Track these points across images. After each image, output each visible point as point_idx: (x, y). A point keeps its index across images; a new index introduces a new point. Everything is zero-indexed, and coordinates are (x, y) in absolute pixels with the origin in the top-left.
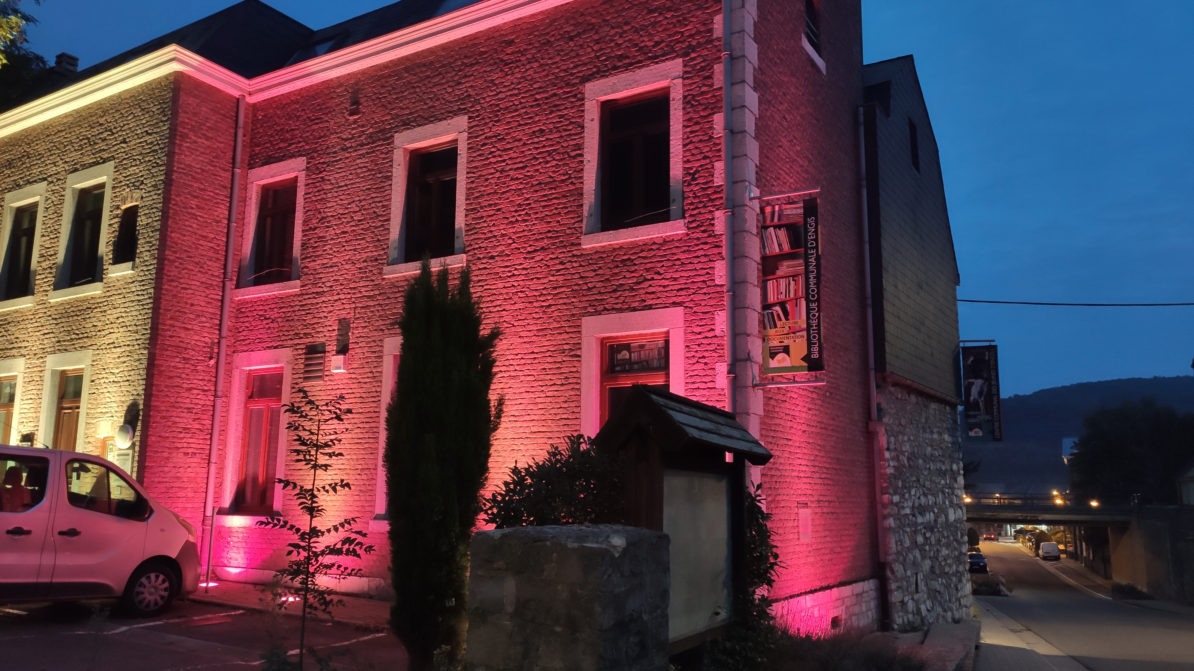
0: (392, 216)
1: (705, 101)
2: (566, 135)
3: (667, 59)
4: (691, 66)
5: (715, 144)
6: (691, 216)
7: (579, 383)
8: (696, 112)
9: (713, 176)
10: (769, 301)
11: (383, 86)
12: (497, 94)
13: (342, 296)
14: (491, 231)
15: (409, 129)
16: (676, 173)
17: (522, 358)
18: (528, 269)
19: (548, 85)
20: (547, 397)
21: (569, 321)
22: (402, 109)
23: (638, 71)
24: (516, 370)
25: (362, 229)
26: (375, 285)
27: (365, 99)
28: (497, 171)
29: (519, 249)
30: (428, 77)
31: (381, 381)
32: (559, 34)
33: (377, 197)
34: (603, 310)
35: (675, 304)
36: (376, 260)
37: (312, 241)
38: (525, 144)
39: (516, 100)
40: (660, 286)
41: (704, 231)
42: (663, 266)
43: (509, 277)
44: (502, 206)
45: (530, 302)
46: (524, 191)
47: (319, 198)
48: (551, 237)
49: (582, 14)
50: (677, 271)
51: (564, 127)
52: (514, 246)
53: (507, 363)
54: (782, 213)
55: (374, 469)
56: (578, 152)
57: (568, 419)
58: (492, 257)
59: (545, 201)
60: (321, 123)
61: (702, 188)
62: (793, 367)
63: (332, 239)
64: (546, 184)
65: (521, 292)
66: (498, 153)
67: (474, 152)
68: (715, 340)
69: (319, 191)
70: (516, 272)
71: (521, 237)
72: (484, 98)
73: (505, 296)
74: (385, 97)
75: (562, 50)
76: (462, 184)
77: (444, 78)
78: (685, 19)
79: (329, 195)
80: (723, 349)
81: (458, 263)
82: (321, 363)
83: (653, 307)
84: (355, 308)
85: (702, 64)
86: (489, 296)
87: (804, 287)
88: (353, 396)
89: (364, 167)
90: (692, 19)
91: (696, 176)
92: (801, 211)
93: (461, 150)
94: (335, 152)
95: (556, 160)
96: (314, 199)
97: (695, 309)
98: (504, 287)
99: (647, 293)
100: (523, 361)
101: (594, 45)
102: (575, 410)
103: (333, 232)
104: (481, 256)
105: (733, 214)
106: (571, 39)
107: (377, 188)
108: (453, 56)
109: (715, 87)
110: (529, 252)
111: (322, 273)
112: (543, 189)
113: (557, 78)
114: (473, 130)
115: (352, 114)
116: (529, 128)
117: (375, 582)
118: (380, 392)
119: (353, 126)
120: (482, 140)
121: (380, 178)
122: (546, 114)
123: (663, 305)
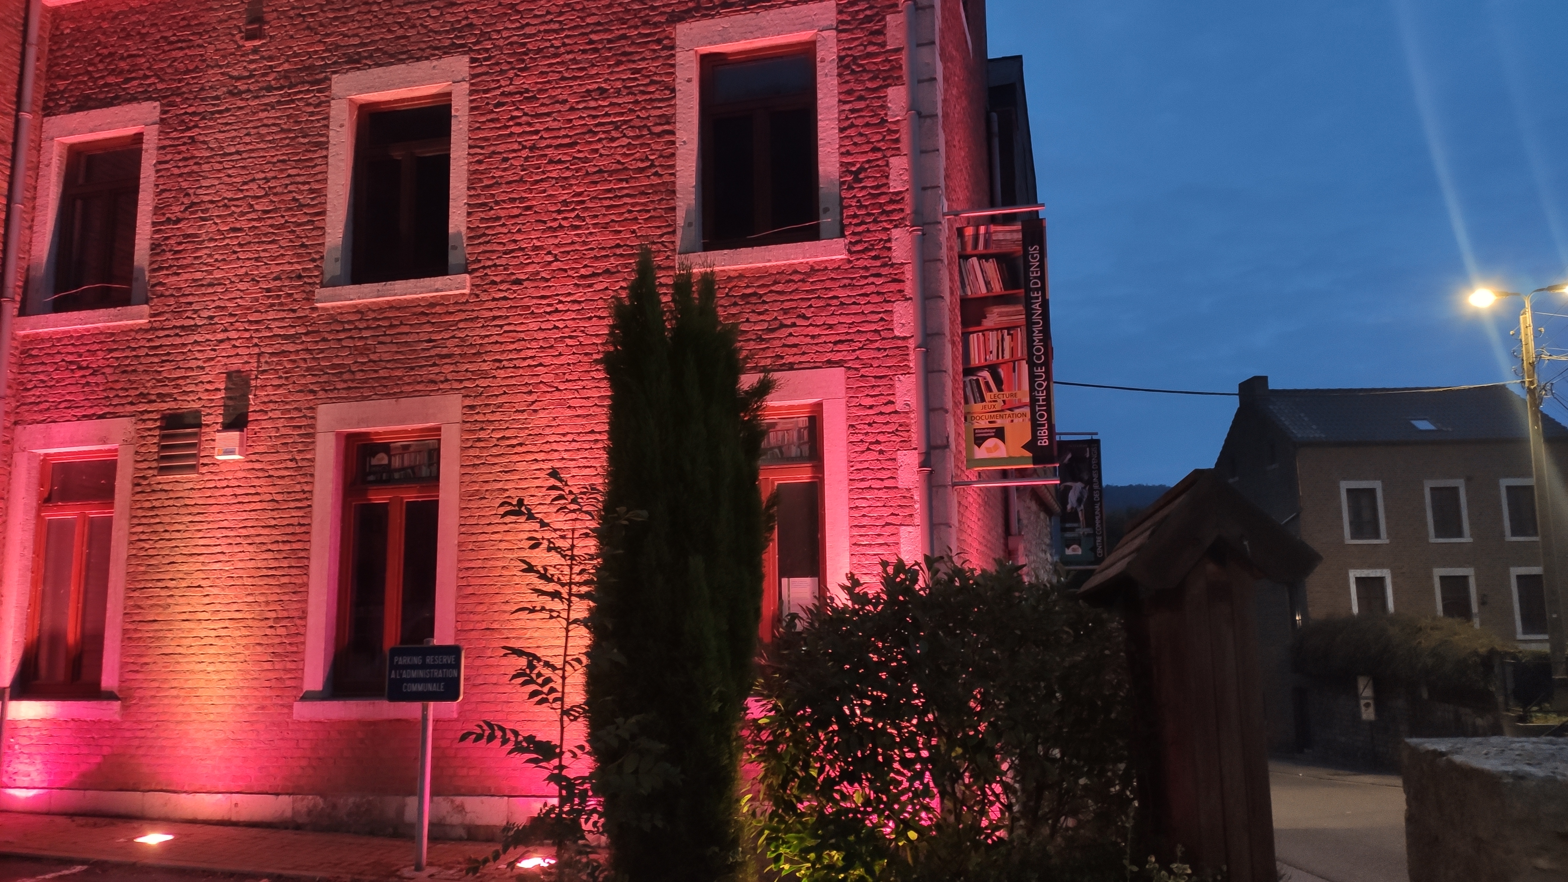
0: (329, 207)
1: (873, 67)
2: (645, 100)
4: (849, 14)
5: (890, 132)
6: (854, 234)
8: (857, 81)
9: (887, 177)
10: (972, 363)
12: (523, 27)
13: (233, 335)
14: (515, 241)
15: (359, 69)
16: (830, 169)
17: (574, 441)
18: (582, 302)
19: (612, 21)
22: (345, 36)
23: (763, 13)
24: (563, 459)
25: (271, 226)
26: (298, 318)
27: (275, 14)
28: (524, 147)
29: (565, 270)
31: (312, 475)
33: (298, 175)
35: (830, 363)
36: (300, 277)
37: (172, 242)
38: (572, 109)
39: (555, 39)
40: (806, 336)
41: (875, 258)
42: (810, 306)
43: (549, 313)
44: (534, 203)
45: (586, 354)
46: (573, 182)
47: (186, 170)
48: (621, 255)
50: (833, 314)
51: (642, 88)
52: (556, 265)
53: (547, 448)
54: (990, 236)
55: (300, 618)
56: (666, 127)
58: (518, 282)
59: (610, 198)
60: (189, 48)
61: (870, 194)
62: (1010, 458)
63: (211, 240)
64: (611, 173)
65: (571, 337)
66: (524, 118)
67: (482, 114)
68: (895, 418)
69: (185, 159)
70: (560, 307)
71: (568, 252)
72: (499, 32)
73: (541, 343)
74: (312, 15)
76: (461, 163)
79: (206, 167)
80: (908, 431)
81: (457, 289)
82: (193, 445)
83: (796, 366)
84: (259, 355)
85: (868, 12)
86: (513, 343)
87: (1025, 344)
88: (256, 498)
89: (274, 125)
91: (861, 176)
92: (1019, 236)
93: (457, 110)
94: (217, 98)
95: (628, 138)
96: (176, 171)
97: (863, 372)
98: (540, 329)
99: (784, 346)
103: (214, 228)
104: (497, 279)
105: (924, 234)
107: (299, 160)
109: (888, 48)
110: (583, 277)
111: (192, 294)
112: (606, 180)
113: (627, 11)
114: (479, 79)
115: (250, 37)
116: (580, 85)
117: (305, 802)
118: (311, 492)
119: (251, 57)
120: (495, 97)
121: (304, 144)
122: (609, 66)
123: (812, 365)
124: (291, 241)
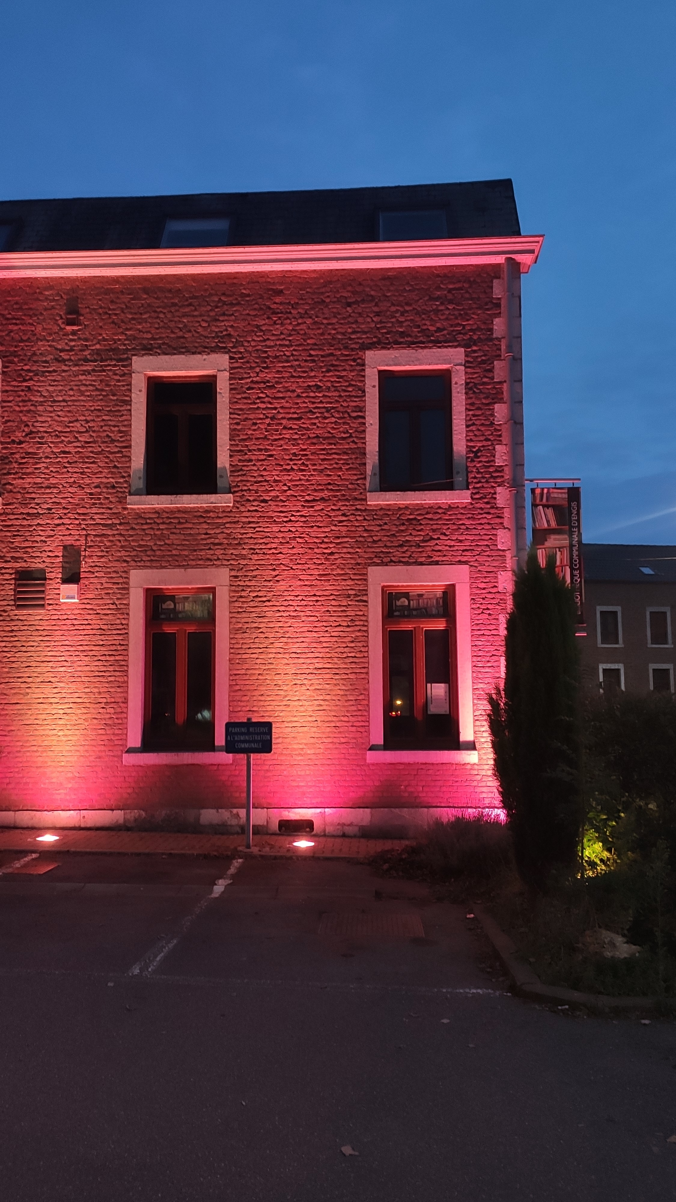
0: (133, 443)
1: (487, 391)
2: (346, 396)
3: (449, 346)
4: (472, 357)
5: (496, 430)
6: (474, 488)
7: (366, 626)
8: (477, 398)
9: (494, 457)
11: (112, 302)
12: (265, 341)
13: (66, 521)
14: (262, 476)
15: (151, 355)
16: (460, 448)
17: (303, 600)
18: (307, 516)
19: (323, 343)
20: (331, 636)
21: (354, 569)
22: (140, 331)
23: (420, 351)
24: (296, 610)
25: (92, 452)
26: (114, 513)
27: (88, 310)
28: (267, 417)
29: (296, 496)
30: (174, 305)
31: (128, 614)
32: (335, 297)
33: (110, 420)
34: (389, 562)
35: (460, 562)
36: (113, 487)
37: (17, 456)
38: (298, 396)
39: (287, 351)
40: (446, 545)
41: (487, 503)
42: (449, 528)
43: (286, 522)
44: (274, 453)
45: (310, 548)
46: (300, 442)
47: (25, 409)
48: (332, 490)
49: (360, 284)
50: (462, 534)
52: (289, 493)
53: (286, 603)
54: (550, 495)
55: (123, 703)
56: (359, 414)
57: (355, 657)
58: (265, 501)
59: (324, 454)
60: (22, 324)
61: (484, 465)
63: (47, 457)
64: (325, 439)
65: (300, 537)
66: (266, 399)
67: (238, 394)
68: (498, 596)
69: (23, 401)
70: (293, 518)
71: (297, 485)
72: (249, 342)
73: (281, 540)
74: (116, 314)
75: (339, 314)
76: (224, 423)
77: (196, 310)
78: (466, 314)
79: (40, 408)
80: (505, 603)
81: (225, 503)
82: (41, 591)
84: (86, 536)
85: (483, 358)
86: (263, 538)
87: (568, 557)
88: (89, 627)
89: (91, 385)
90: (473, 316)
91: (479, 454)
92: (566, 496)
93: (221, 388)
94: (46, 362)
95: (335, 418)
96: (17, 409)
97: (479, 568)
98: (280, 531)
99: (433, 550)
100: (305, 603)
101: (375, 316)
102: (363, 649)
103: (49, 450)
104: (251, 498)
105: (517, 493)
106: (349, 305)
107: (111, 411)
108: (206, 290)
109: (495, 380)
110: (307, 501)
111: (35, 493)
112: (321, 443)
113: (333, 339)
114: (236, 371)
115: (70, 323)
116: (304, 382)
117: (133, 814)
118: (127, 625)
119: (71, 337)
120: (247, 383)
121: (114, 400)
122: (323, 372)
123: (450, 563)
124: (106, 463)
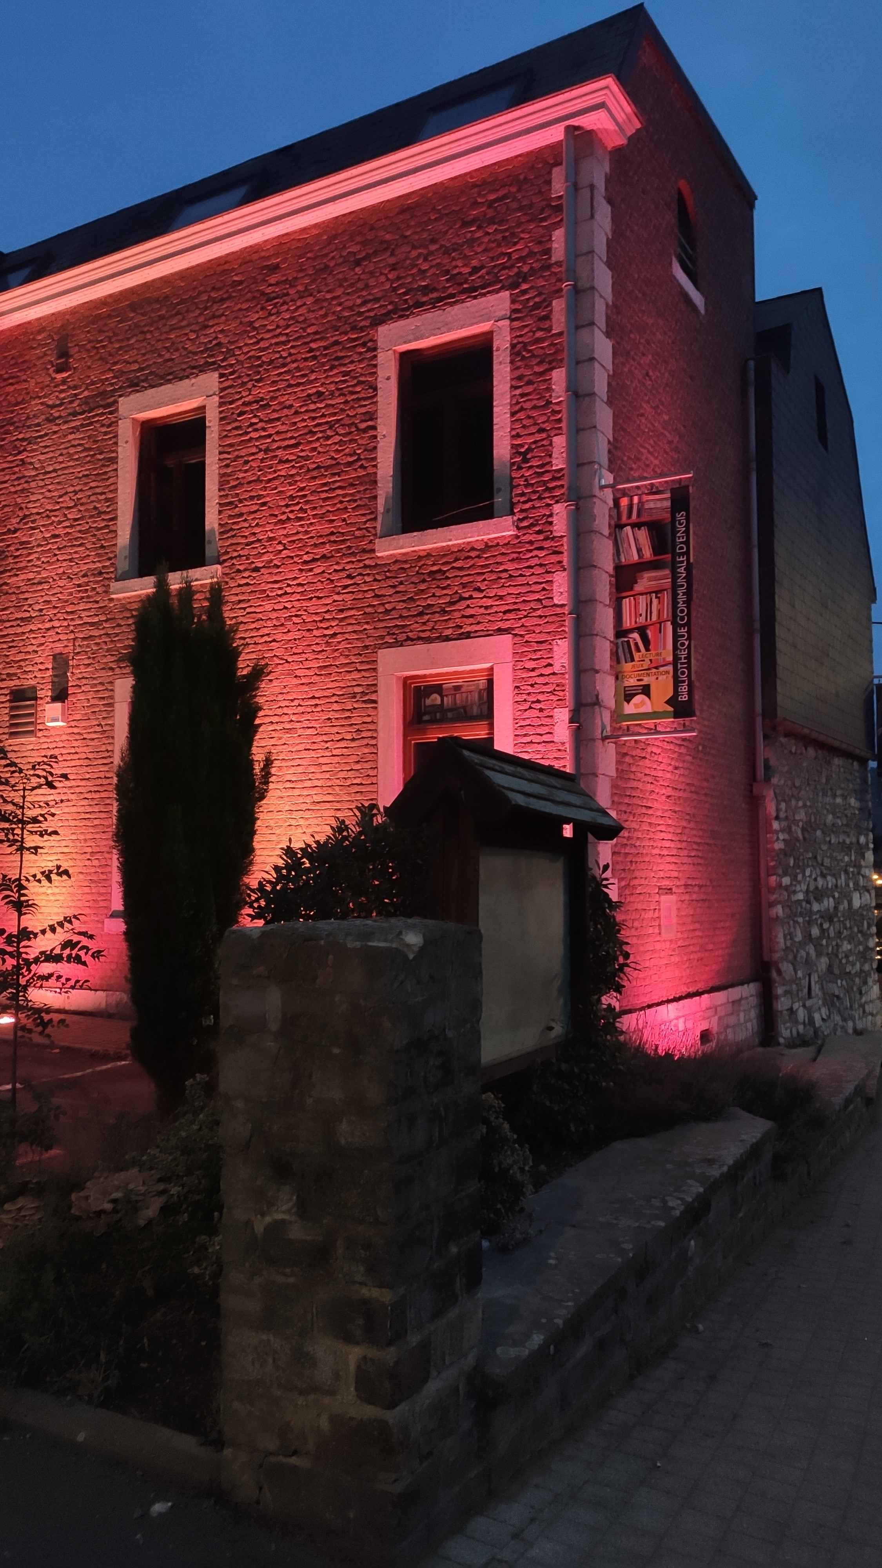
0: (119, 513)
1: (541, 352)
2: (353, 400)
3: (489, 292)
4: (521, 302)
5: (554, 412)
6: (522, 511)
7: (375, 738)
8: (527, 366)
9: (550, 456)
10: (624, 625)
11: (101, 331)
12: (257, 343)
13: (56, 624)
14: (254, 534)
15: (138, 391)
16: (502, 451)
17: (300, 705)
18: (305, 584)
19: (327, 329)
20: (333, 756)
21: (361, 655)
22: (127, 363)
23: (449, 309)
25: (80, 531)
26: (100, 608)
27: (77, 348)
28: (260, 450)
29: (292, 557)
30: (162, 317)
31: (113, 738)
32: (341, 256)
33: (97, 487)
34: (405, 640)
35: (500, 631)
36: (100, 573)
37: (12, 548)
38: (297, 413)
39: (284, 350)
40: (481, 607)
41: (539, 532)
42: (484, 580)
43: (280, 596)
44: (268, 499)
45: (308, 630)
46: (298, 478)
47: (19, 488)
48: (335, 542)
49: (372, 228)
50: (503, 586)
51: (350, 389)
52: (285, 553)
53: (279, 711)
54: (643, 505)
55: (108, 852)
56: (370, 423)
57: (361, 784)
58: (257, 569)
59: (326, 491)
60: (17, 383)
61: (536, 473)
62: (655, 712)
63: (39, 545)
64: (327, 468)
65: (296, 616)
66: (260, 424)
67: (229, 423)
68: (553, 679)
69: (18, 479)
70: (289, 590)
71: (294, 541)
72: (240, 348)
73: (275, 622)
74: (104, 347)
75: (346, 280)
76: (213, 468)
77: (183, 319)
78: (513, 235)
79: (33, 484)
80: (563, 691)
81: (211, 578)
82: (32, 714)
83: (472, 635)
84: (74, 639)
85: (537, 300)
86: (253, 622)
87: (670, 606)
88: (76, 757)
89: (79, 445)
90: (522, 235)
91: (529, 456)
92: (668, 504)
93: (210, 421)
94: (38, 425)
95: (340, 435)
96: (13, 489)
97: (527, 638)
98: (274, 610)
99: (463, 616)
100: (301, 709)
101: (390, 271)
102: (371, 773)
103: (40, 536)
104: (242, 568)
105: (577, 509)
106: (358, 263)
107: (98, 474)
108: (194, 289)
109: (554, 332)
110: (306, 562)
111: (28, 592)
112: (323, 475)
113: (339, 319)
114: (226, 392)
115: (59, 371)
116: (302, 390)
117: (115, 996)
118: (112, 751)
119: (61, 387)
120: (238, 407)
121: (101, 460)
122: (325, 370)
123: (485, 633)
124: (94, 543)
